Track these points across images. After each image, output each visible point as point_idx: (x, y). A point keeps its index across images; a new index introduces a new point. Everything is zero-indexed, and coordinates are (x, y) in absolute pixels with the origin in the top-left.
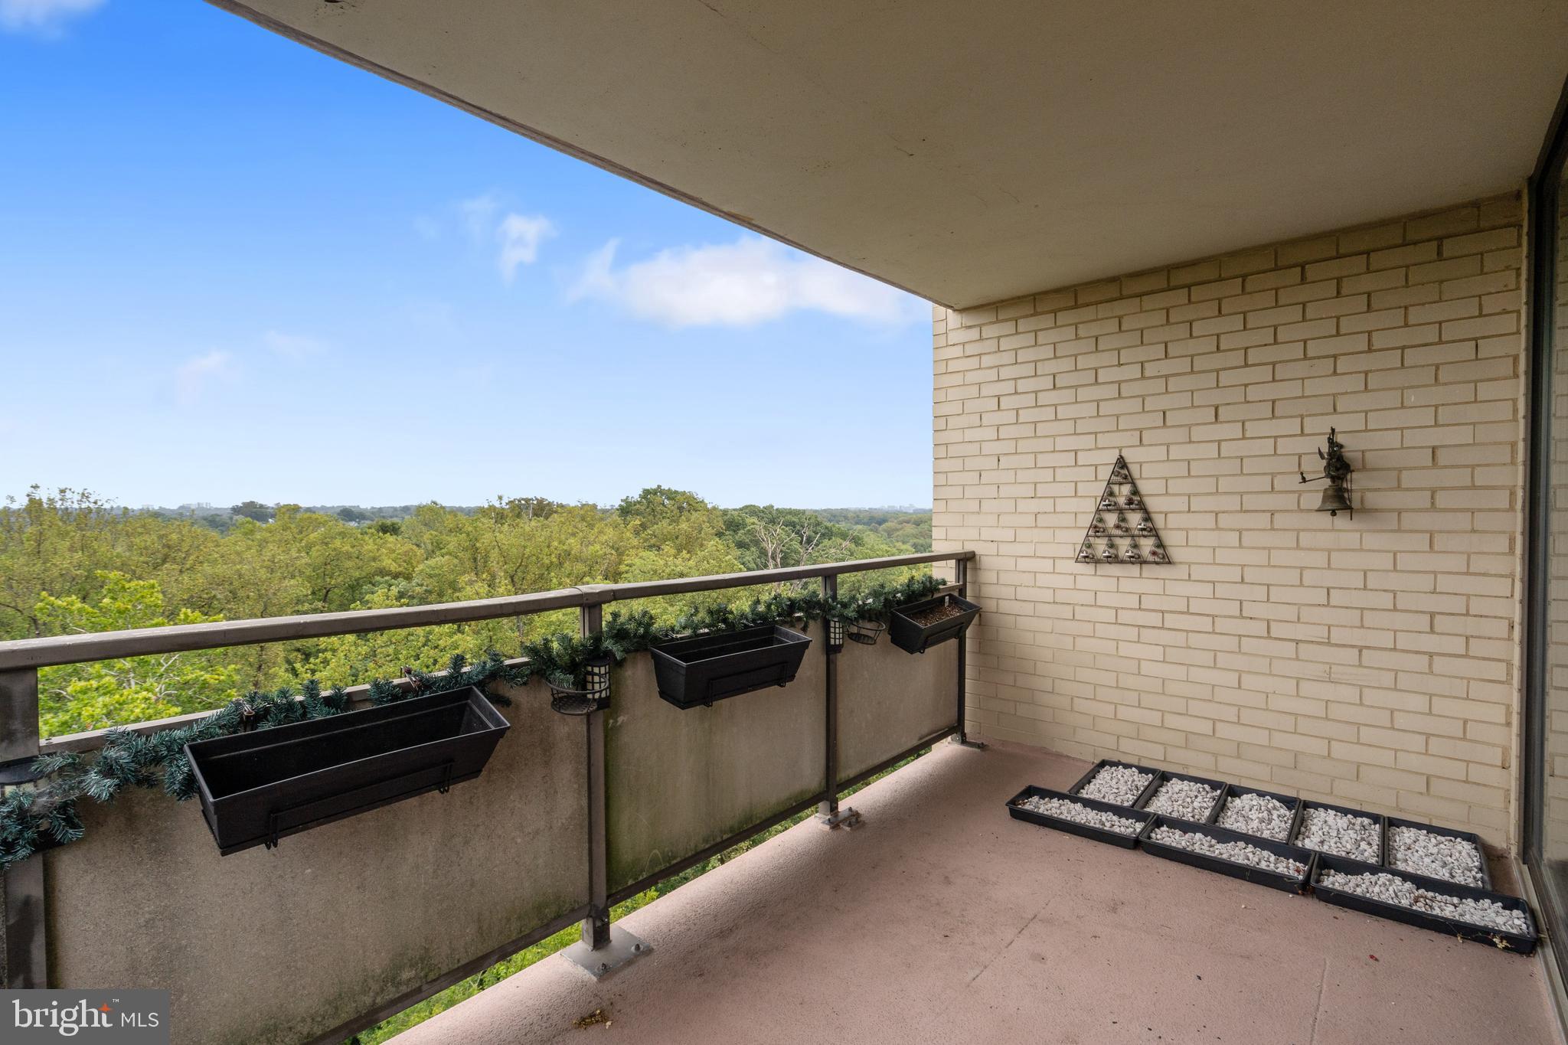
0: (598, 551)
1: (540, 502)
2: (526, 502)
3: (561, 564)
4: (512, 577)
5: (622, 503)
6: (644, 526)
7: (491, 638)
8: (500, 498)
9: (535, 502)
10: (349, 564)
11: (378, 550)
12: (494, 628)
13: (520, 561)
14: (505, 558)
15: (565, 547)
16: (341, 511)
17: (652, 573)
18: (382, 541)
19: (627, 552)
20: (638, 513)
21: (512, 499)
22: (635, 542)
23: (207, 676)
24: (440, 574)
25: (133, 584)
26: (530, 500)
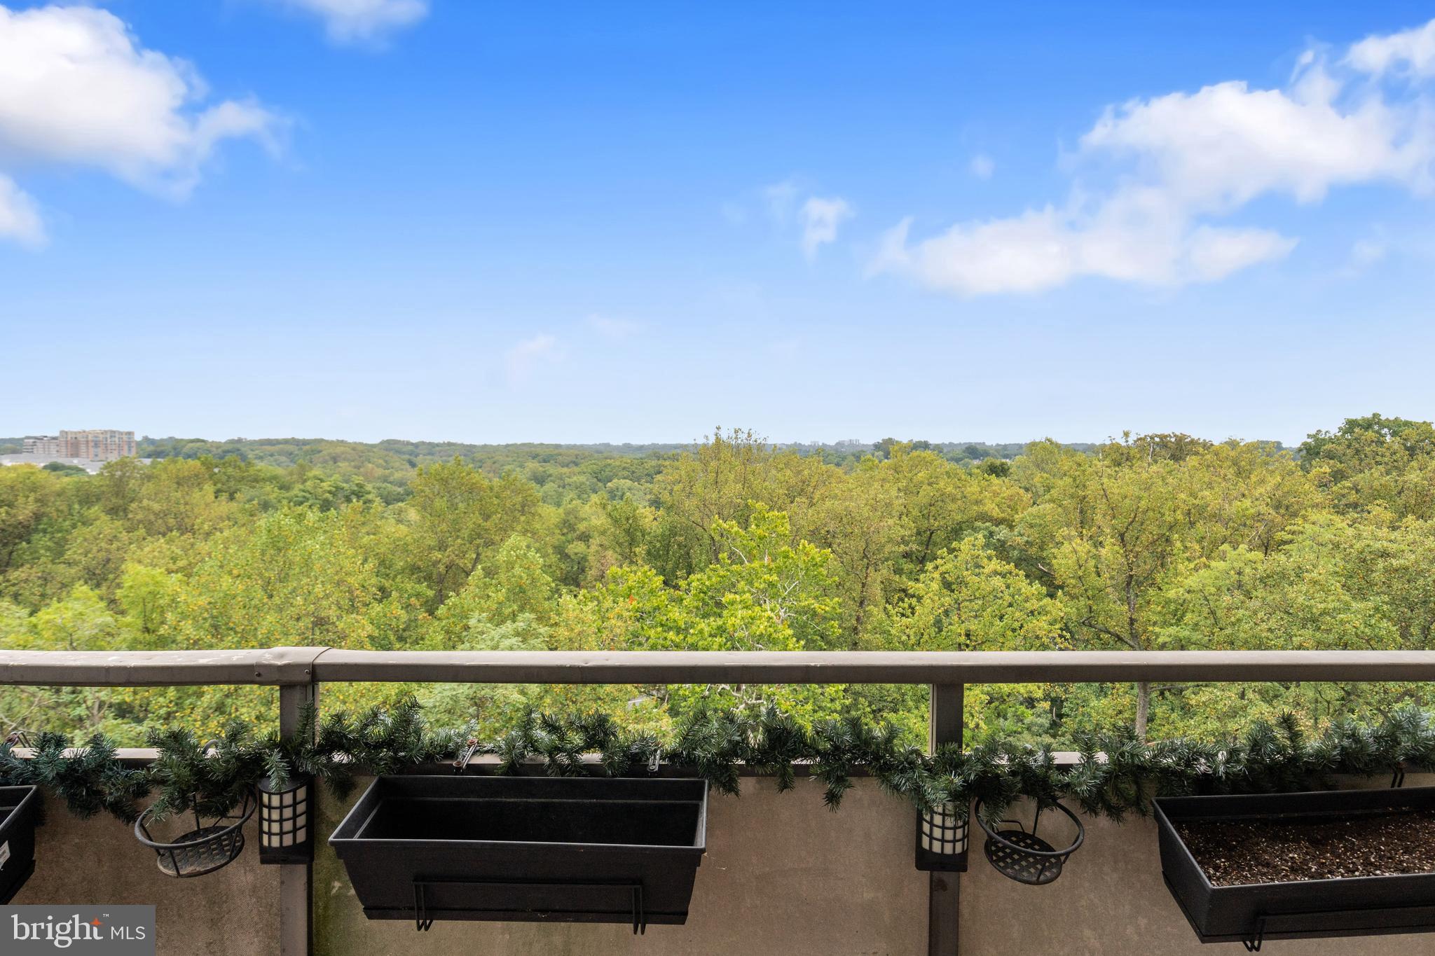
0: (1247, 509)
1: (1180, 439)
2: (1161, 439)
3: (1192, 524)
4: (1122, 536)
5: (1309, 440)
6: (1338, 476)
7: (1091, 608)
8: (1126, 434)
9: (1173, 440)
10: (951, 506)
11: (981, 492)
12: (1094, 596)
13: (1132, 515)
14: (1113, 511)
15: (1197, 502)
16: (966, 448)
17: (1331, 546)
18: (986, 483)
19: (1303, 512)
20: (1330, 456)
21: (1142, 436)
22: (1319, 497)
23: (816, 605)
24: (1041, 525)
25: (771, 514)
26: (1167, 436)
